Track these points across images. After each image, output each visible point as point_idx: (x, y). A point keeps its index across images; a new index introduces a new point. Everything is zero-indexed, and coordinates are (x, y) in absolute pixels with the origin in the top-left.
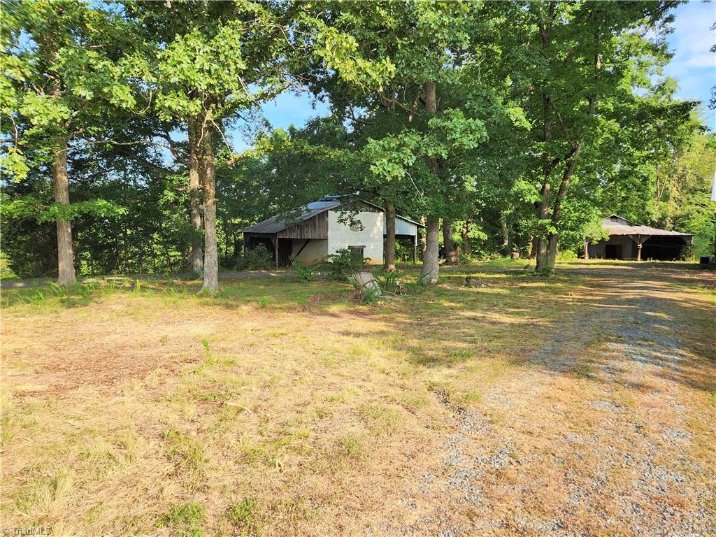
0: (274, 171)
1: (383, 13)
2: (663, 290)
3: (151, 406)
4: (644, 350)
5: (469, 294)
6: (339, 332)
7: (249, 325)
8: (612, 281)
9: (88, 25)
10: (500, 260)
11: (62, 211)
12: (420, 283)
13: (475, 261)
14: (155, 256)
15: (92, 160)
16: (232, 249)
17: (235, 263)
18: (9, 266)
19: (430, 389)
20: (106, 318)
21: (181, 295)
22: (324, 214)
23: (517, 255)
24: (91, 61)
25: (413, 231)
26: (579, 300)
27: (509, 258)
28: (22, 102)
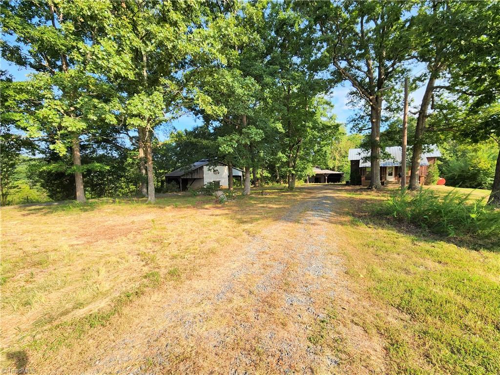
0: (178, 149)
1: (222, 87)
2: (331, 193)
3: (132, 245)
4: (319, 213)
5: (262, 198)
6: (209, 215)
7: (170, 215)
8: (315, 191)
9: (91, 86)
10: (276, 184)
11: (78, 168)
12: (243, 195)
13: (266, 186)
14: (123, 188)
15: (90, 145)
16: (160, 184)
17: (162, 190)
18: (47, 196)
19: (244, 231)
20: (104, 215)
21: (138, 204)
22: (201, 168)
23: (282, 182)
24: (95, 104)
25: (240, 174)
26: (302, 198)
27: (279, 184)
28: (62, 120)
